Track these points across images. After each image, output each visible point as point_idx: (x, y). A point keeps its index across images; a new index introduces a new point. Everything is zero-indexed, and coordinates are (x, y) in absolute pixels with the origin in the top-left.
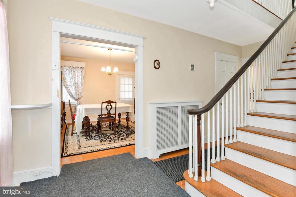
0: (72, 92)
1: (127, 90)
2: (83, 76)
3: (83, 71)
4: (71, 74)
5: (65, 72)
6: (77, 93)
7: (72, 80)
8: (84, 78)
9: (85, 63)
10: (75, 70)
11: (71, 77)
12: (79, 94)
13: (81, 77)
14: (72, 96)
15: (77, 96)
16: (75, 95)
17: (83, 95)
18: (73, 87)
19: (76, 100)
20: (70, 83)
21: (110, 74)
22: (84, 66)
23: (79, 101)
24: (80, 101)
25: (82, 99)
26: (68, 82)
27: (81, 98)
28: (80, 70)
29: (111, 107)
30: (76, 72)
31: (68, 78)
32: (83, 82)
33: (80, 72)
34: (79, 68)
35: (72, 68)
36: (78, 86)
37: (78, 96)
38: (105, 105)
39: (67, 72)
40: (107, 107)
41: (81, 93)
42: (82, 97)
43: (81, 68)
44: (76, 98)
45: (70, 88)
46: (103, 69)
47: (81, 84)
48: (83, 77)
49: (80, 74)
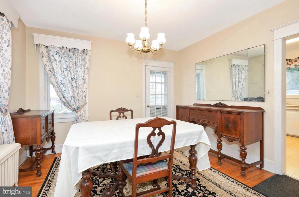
0: (66, 95)
1: (159, 91)
2: (87, 66)
3: (88, 57)
4: (64, 62)
5: (52, 57)
6: (77, 98)
9: (90, 42)
10: (71, 54)
12: (80, 99)
14: (67, 104)
15: (76, 103)
16: (72, 101)
17: (87, 101)
18: (69, 85)
19: (75, 110)
20: (62, 79)
22: (89, 48)
23: (79, 112)
24: (82, 111)
25: (86, 107)
26: (59, 77)
27: (83, 106)
29: (161, 137)
33: (80, 57)
34: (80, 51)
35: (67, 50)
36: (78, 84)
37: (78, 104)
39: (57, 57)
41: (84, 98)
42: (85, 104)
43: (83, 51)
44: (75, 106)
45: (64, 88)
48: (88, 68)
49: (80, 63)
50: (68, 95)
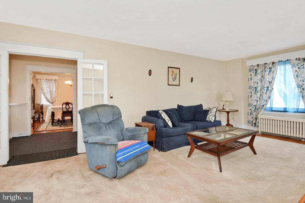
0: (48, 97)
3: (57, 82)
4: (47, 85)
6: (52, 98)
7: (48, 89)
8: (57, 88)
9: (58, 77)
10: (50, 82)
11: (47, 86)
12: (54, 99)
13: (55, 86)
14: (48, 101)
16: (50, 100)
17: (56, 100)
18: (49, 94)
19: (51, 103)
20: (46, 91)
21: (71, 86)
22: (57, 79)
27: (54, 102)
28: (54, 82)
29: (69, 107)
30: (51, 83)
31: (45, 88)
32: (56, 90)
35: (48, 80)
36: (53, 93)
38: (64, 106)
39: (45, 83)
40: (66, 107)
42: (56, 101)
43: (55, 80)
44: (51, 102)
45: (47, 95)
46: (66, 82)
47: (55, 92)
49: (54, 84)
50: (49, 98)
